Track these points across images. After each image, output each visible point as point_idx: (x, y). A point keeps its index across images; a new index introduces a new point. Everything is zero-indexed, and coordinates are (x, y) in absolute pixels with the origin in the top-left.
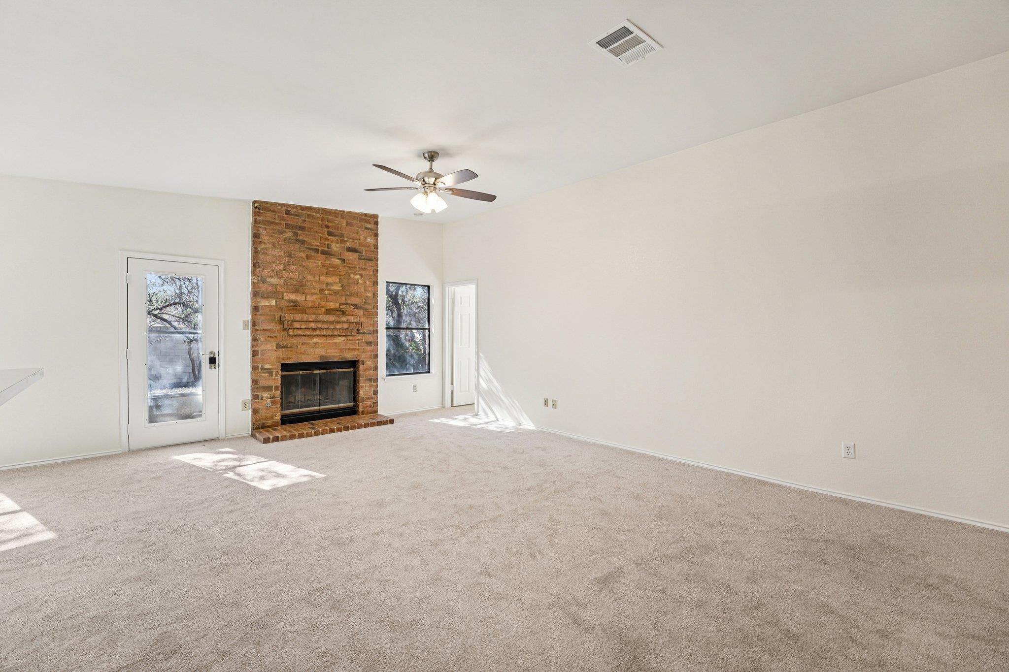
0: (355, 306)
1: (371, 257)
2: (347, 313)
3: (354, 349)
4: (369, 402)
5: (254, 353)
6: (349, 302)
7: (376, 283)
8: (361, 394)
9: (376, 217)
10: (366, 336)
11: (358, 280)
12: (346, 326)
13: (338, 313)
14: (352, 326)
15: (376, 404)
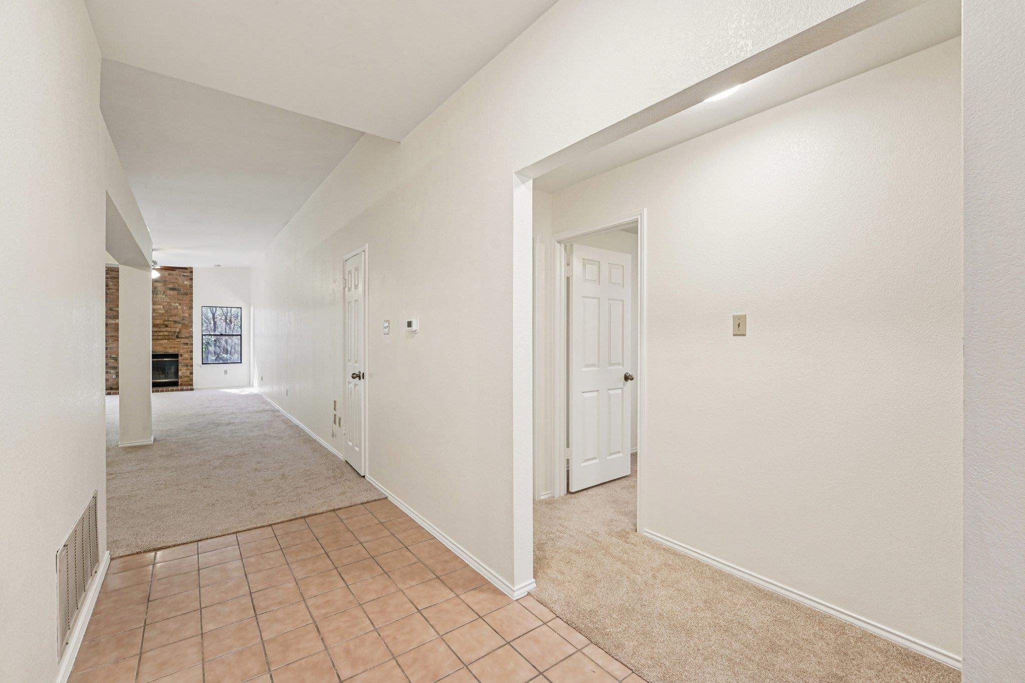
0: (175, 322)
1: (188, 293)
2: (169, 326)
3: (175, 347)
4: (186, 379)
5: (107, 349)
6: (170, 320)
7: (191, 308)
8: (180, 373)
9: (192, 268)
10: (182, 340)
11: (177, 307)
12: (166, 334)
13: (162, 326)
14: (170, 334)
15: (192, 380)
